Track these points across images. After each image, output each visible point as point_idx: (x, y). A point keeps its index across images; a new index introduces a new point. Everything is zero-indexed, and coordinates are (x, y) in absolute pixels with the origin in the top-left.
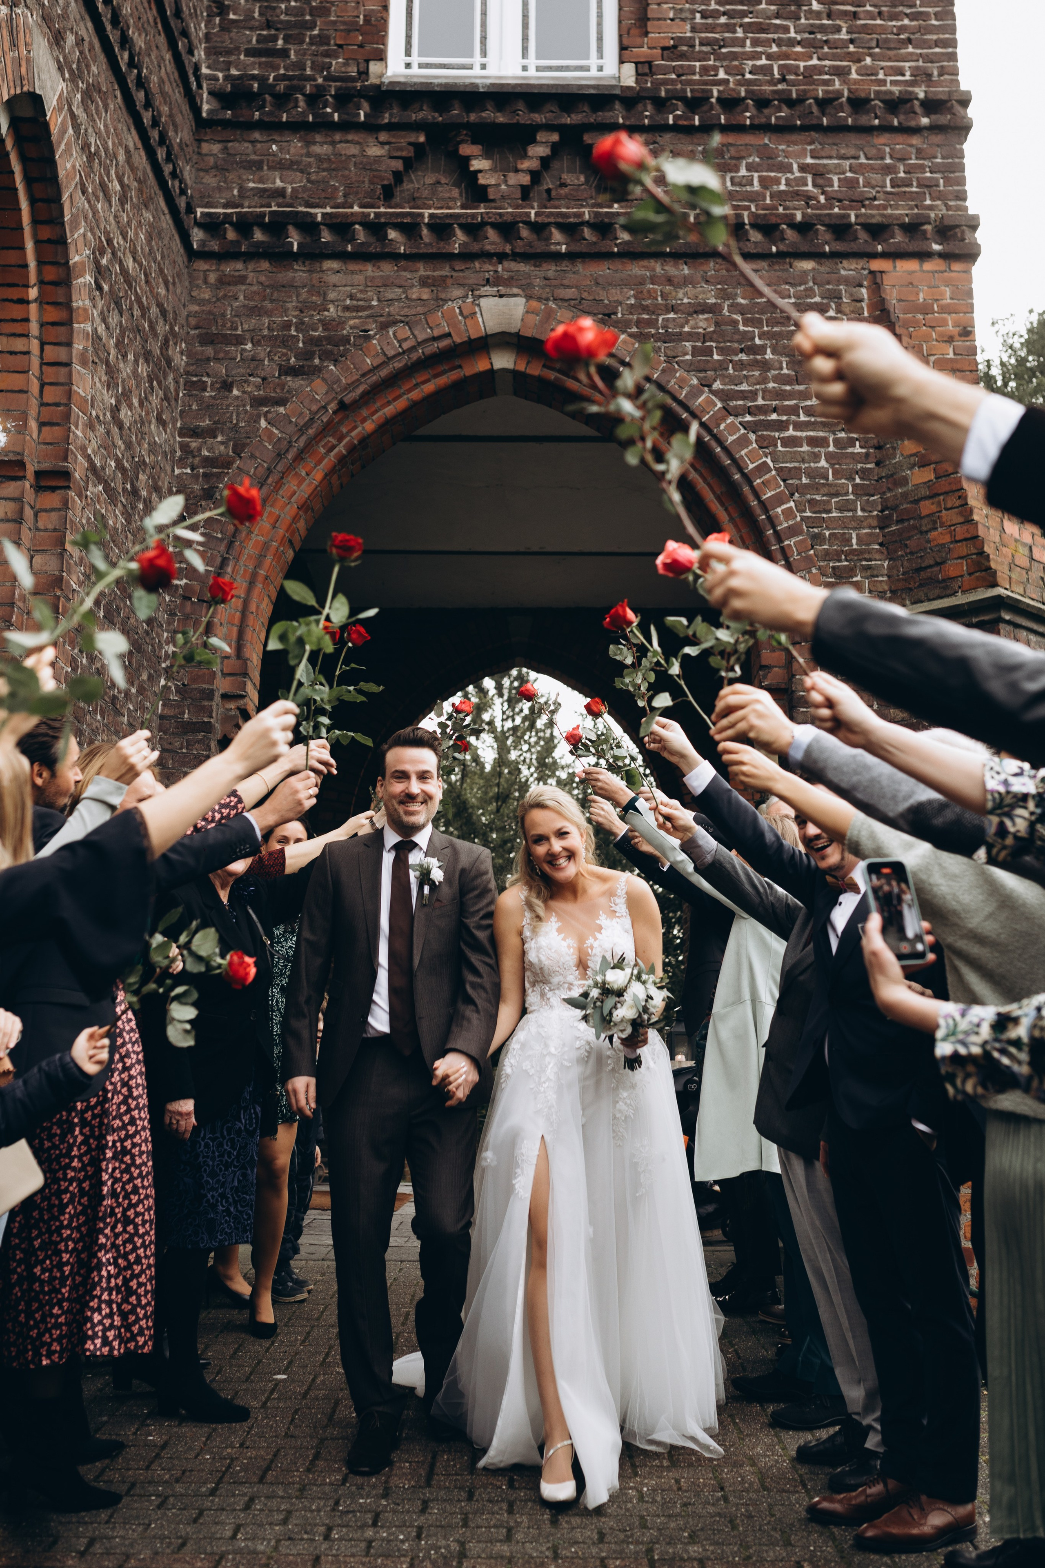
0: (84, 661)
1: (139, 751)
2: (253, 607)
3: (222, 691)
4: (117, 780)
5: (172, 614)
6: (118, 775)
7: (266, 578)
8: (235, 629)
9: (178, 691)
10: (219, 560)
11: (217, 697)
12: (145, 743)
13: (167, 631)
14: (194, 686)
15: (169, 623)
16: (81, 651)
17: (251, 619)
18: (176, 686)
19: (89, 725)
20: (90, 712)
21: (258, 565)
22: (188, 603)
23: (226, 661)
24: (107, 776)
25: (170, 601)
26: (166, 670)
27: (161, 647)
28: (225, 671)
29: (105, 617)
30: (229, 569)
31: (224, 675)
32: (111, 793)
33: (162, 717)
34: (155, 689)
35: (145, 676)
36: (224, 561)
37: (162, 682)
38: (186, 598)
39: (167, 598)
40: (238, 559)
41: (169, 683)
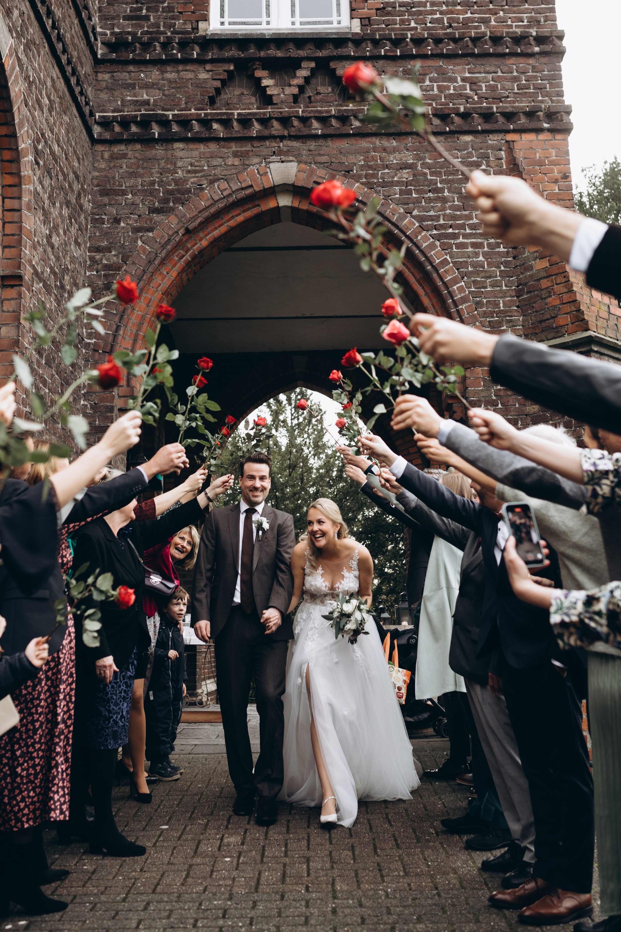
5: (87, 361)
11: (116, 411)
14: (102, 404)
18: (91, 404)
22: (97, 354)
23: (120, 388)
25: (86, 353)
31: (120, 397)
36: (118, 328)
37: (82, 402)
38: (95, 351)
39: (84, 351)
40: (126, 326)
41: (86, 403)
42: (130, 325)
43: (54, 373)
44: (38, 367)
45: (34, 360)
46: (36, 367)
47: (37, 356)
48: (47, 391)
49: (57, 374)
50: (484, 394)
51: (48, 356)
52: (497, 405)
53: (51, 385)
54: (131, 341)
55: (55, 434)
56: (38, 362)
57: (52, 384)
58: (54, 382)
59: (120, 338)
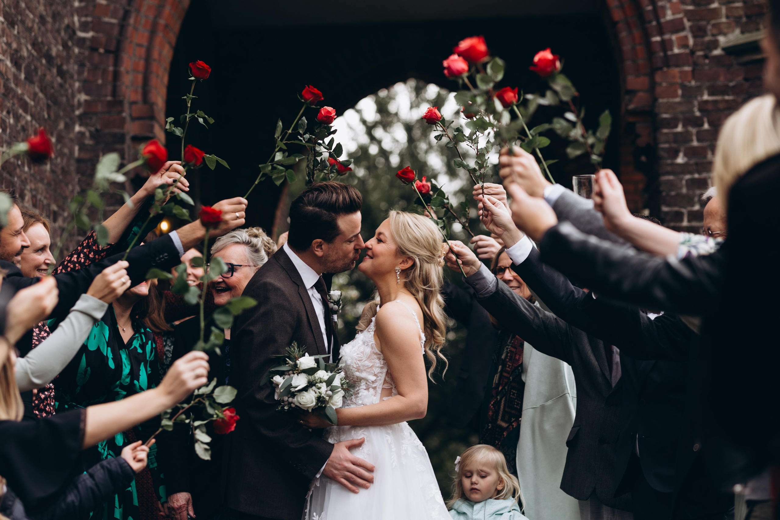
0: (12, 121)
1: (120, 278)
2: (155, 55)
3: (132, 134)
4: (100, 299)
5: (82, 65)
6: (101, 295)
7: (166, 26)
8: (140, 77)
9: (93, 136)
10: (121, 13)
11: (128, 141)
12: (124, 272)
13: (79, 81)
14: (107, 131)
15: (80, 73)
16: (8, 113)
17: (154, 66)
18: (91, 132)
19: (19, 177)
20: (19, 166)
21: (158, 15)
22: (96, 55)
23: (134, 107)
24: (93, 295)
25: (80, 53)
26: (80, 117)
27: (73, 96)
28: (134, 115)
29: (26, 78)
30: (132, 21)
31: (133, 119)
32: (96, 309)
33: (79, 161)
34: (72, 136)
35: (62, 126)
36: (126, 15)
37: (77, 128)
38: (94, 50)
39: (76, 50)
40: (138, 11)
41: (83, 129)
42: (144, 9)
43: (37, 90)
44: (17, 85)
45: (11, 76)
46: (13, 85)
47: (13, 70)
48: (29, 118)
49: (42, 91)
50: (683, 108)
51: (28, 66)
52: (702, 125)
53: (33, 110)
54: (147, 34)
55: (42, 180)
56: (16, 78)
57: (35, 106)
58: (37, 104)
59: (130, 30)
